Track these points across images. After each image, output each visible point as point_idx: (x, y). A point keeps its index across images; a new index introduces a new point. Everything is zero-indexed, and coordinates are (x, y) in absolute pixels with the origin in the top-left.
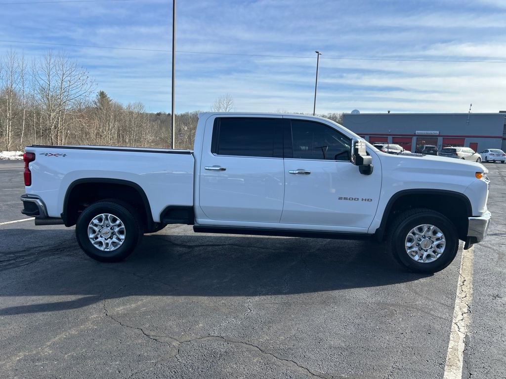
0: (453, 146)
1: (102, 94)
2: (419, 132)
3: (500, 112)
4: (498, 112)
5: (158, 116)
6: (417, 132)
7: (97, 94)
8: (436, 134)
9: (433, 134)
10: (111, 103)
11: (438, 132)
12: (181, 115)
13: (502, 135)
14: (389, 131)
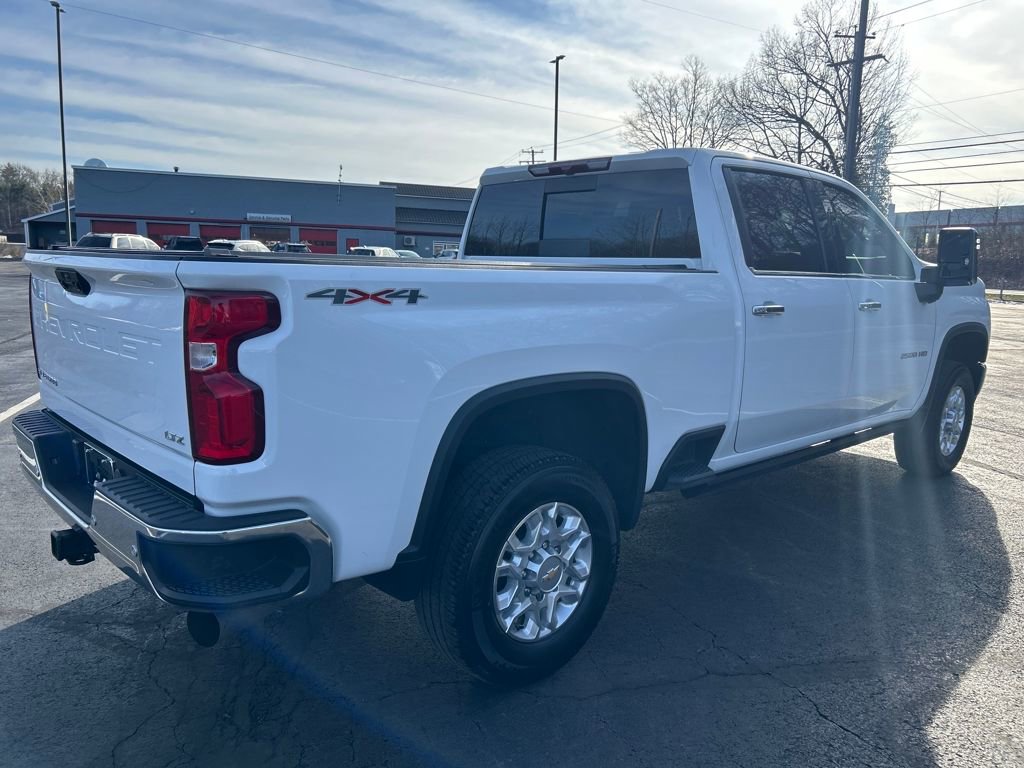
0: (367, 245)
2: (253, 215)
3: (382, 183)
4: (378, 183)
6: (249, 215)
8: (286, 221)
9: (281, 221)
11: (289, 217)
13: (394, 226)
14: (191, 212)
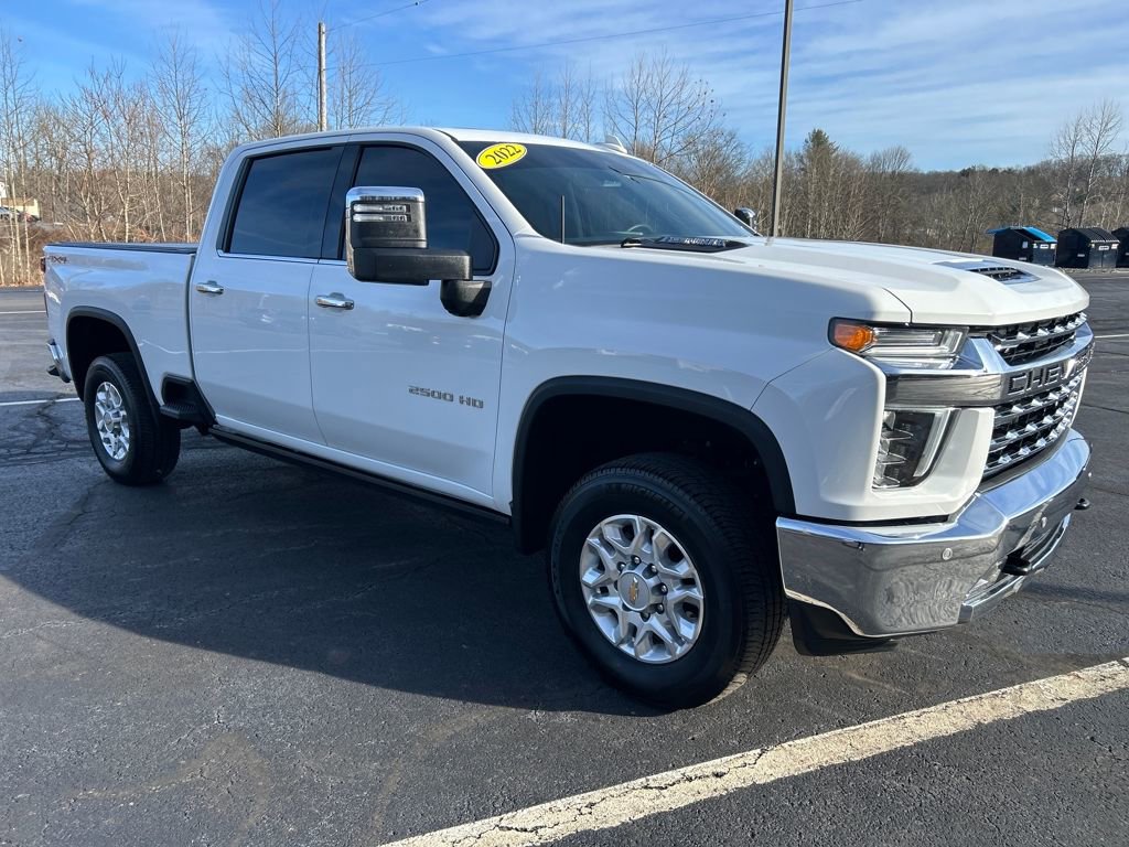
1: (818, 138)
5: (964, 178)
7: (807, 137)
10: (834, 155)
12: (1029, 168)
